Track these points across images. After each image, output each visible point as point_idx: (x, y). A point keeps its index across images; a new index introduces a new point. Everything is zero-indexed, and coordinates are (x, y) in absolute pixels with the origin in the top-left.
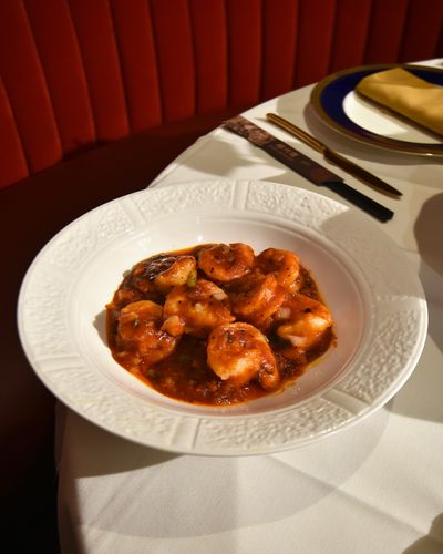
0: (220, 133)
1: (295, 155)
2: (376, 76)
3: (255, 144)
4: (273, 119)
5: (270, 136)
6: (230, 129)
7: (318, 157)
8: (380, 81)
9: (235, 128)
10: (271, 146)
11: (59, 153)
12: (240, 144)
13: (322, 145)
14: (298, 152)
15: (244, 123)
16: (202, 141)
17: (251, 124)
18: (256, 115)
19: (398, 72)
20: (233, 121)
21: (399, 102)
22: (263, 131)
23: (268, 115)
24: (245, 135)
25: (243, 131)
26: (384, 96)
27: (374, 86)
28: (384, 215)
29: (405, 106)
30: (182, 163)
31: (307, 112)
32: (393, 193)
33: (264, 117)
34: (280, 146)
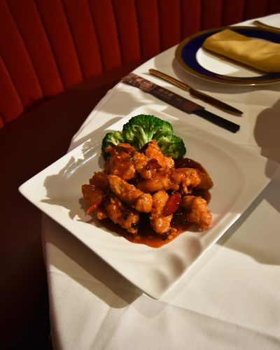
0: (121, 86)
1: (171, 95)
2: (214, 37)
3: (145, 91)
4: (153, 73)
5: (154, 84)
6: (127, 83)
7: (185, 95)
8: (217, 39)
9: (130, 82)
10: (155, 91)
11: (21, 109)
12: (135, 92)
13: (187, 85)
14: (173, 93)
15: (135, 78)
16: (110, 92)
17: (140, 78)
18: (142, 71)
19: (227, 32)
20: (128, 77)
21: (231, 52)
22: (148, 82)
23: (150, 70)
24: (137, 85)
25: (136, 83)
26: (221, 48)
27: (214, 43)
28: (234, 128)
29: (235, 54)
30: (100, 110)
31: (174, 65)
32: (237, 112)
33: (148, 72)
34: (161, 91)
